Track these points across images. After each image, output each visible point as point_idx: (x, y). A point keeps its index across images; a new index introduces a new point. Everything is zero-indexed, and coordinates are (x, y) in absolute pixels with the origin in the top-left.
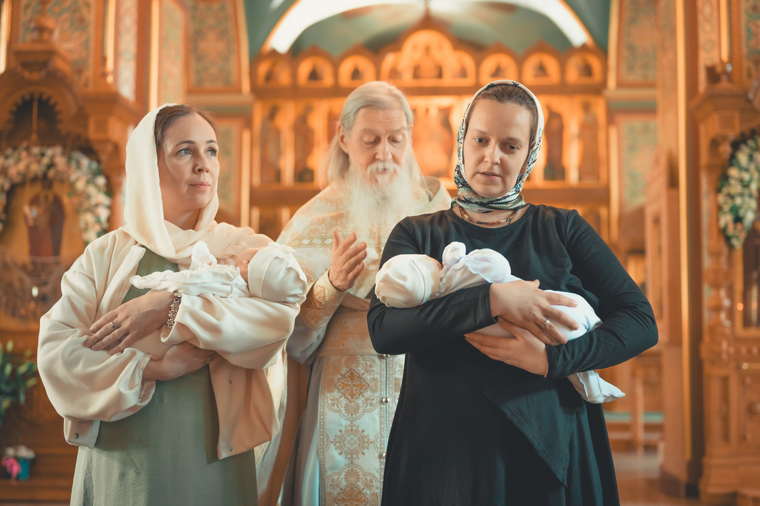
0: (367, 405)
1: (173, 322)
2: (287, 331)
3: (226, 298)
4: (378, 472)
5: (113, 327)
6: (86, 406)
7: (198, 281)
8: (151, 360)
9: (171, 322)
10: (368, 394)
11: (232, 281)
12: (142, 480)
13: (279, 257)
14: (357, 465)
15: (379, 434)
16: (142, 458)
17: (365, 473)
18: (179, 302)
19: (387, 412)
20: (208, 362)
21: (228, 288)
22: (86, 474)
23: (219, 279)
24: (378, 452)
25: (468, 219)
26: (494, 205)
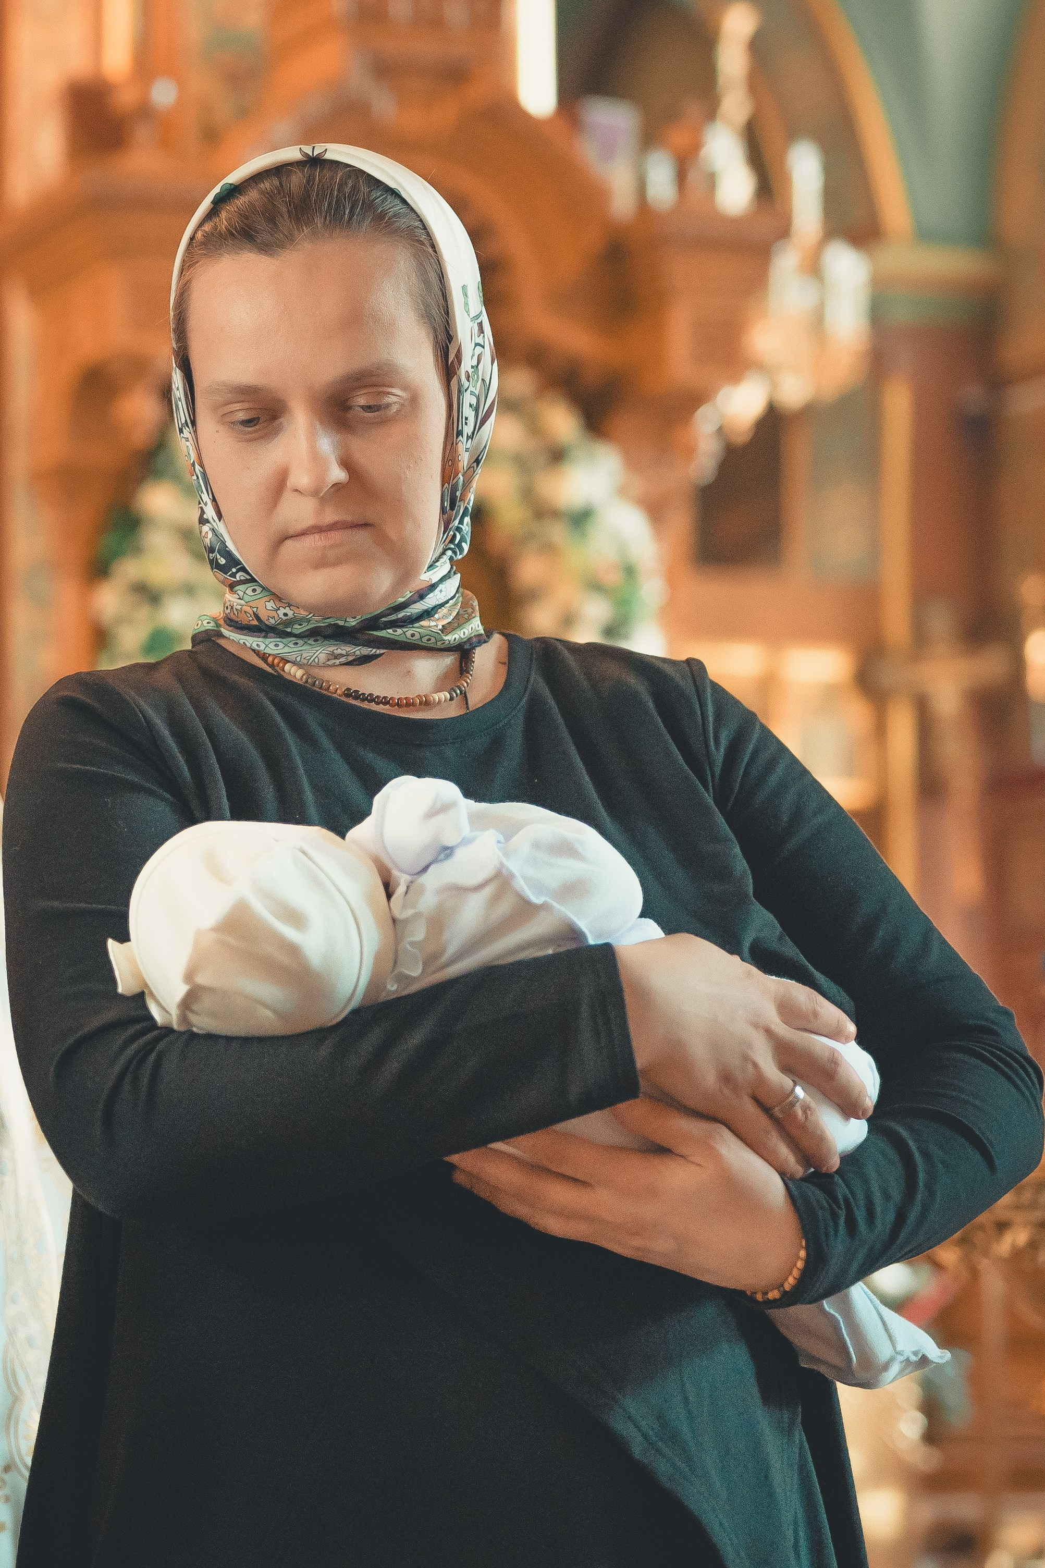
25: (307, 682)
26: (389, 633)
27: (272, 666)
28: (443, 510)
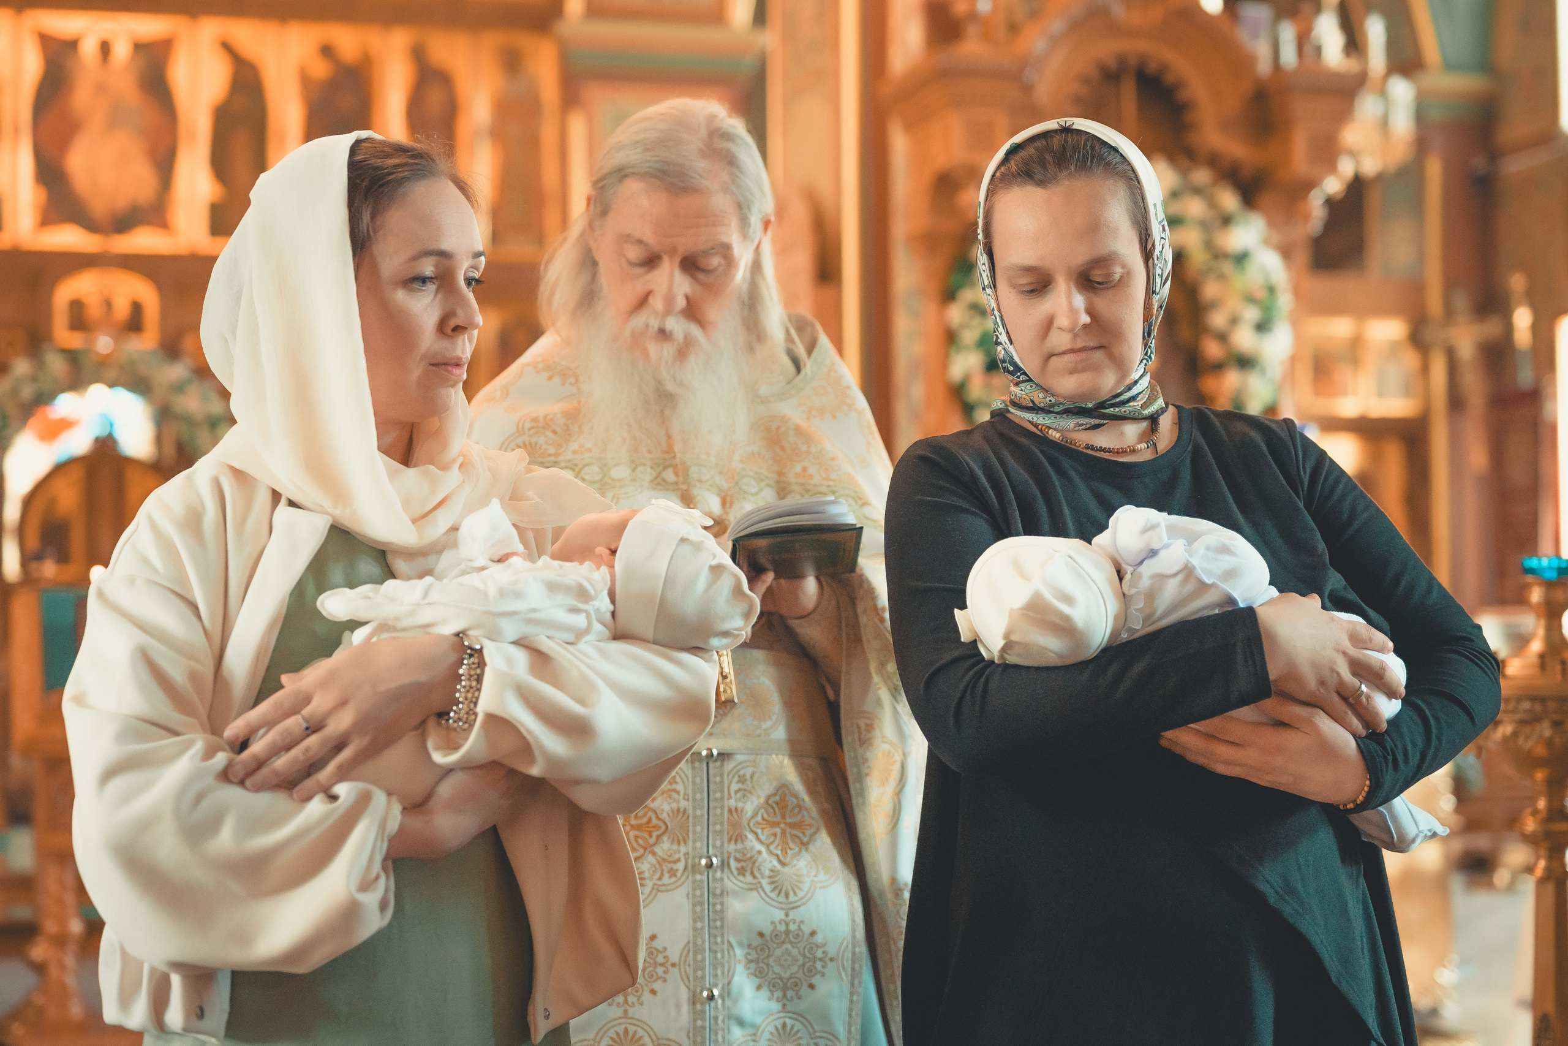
0: (662, 875)
3: (577, 646)
4: (689, 1038)
5: (306, 727)
8: (405, 809)
9: (465, 714)
10: (665, 847)
13: (688, 537)
14: (638, 1020)
15: (691, 944)
17: (658, 1039)
18: (479, 661)
19: (711, 890)
21: (582, 621)
23: (560, 598)
24: (689, 988)
25: (1062, 440)
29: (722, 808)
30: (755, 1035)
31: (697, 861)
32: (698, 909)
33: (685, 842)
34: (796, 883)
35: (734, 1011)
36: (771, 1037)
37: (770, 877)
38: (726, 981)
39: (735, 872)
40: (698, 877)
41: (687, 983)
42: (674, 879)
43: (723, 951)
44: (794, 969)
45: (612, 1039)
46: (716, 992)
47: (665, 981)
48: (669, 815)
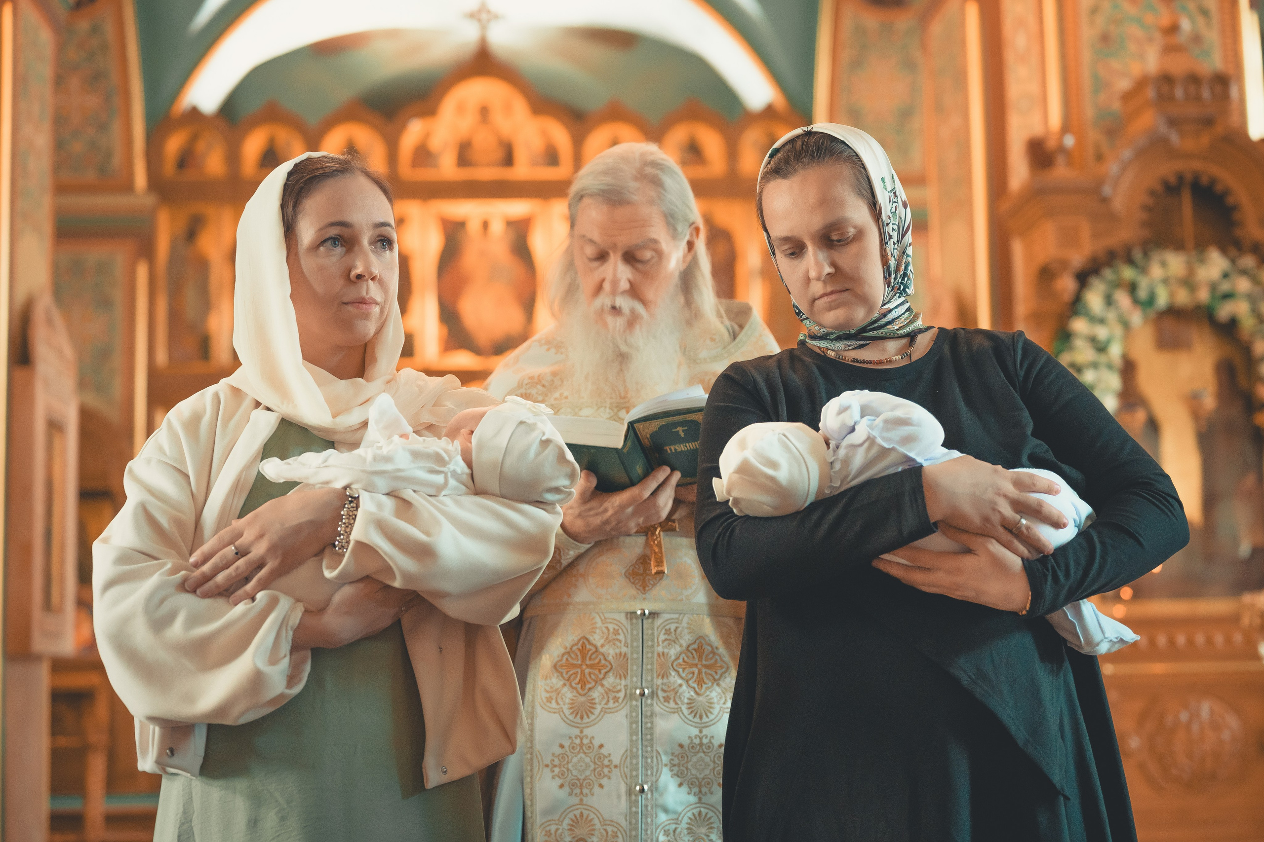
0: (608, 701)
1: (345, 541)
2: (545, 553)
3: (436, 498)
4: (627, 820)
5: (237, 553)
6: (190, 698)
7: (389, 467)
8: (307, 611)
9: (342, 543)
10: (610, 680)
11: (447, 466)
12: (291, 829)
13: (527, 421)
14: (590, 806)
15: (629, 752)
16: (290, 789)
17: (604, 820)
18: (355, 505)
19: (643, 712)
20: (403, 613)
21: (439, 479)
22: (182, 824)
23: (423, 464)
24: (626, 784)
25: (836, 357)
26: (871, 334)
27: (823, 352)
28: (885, 278)
29: (653, 652)
30: (677, 819)
31: (634, 691)
32: (634, 726)
33: (625, 677)
34: (708, 709)
35: (660, 801)
36: (689, 821)
37: (688, 704)
38: (654, 780)
39: (662, 700)
40: (634, 703)
41: (625, 780)
42: (616, 704)
43: (652, 757)
44: (707, 772)
45: (572, 820)
46: (646, 787)
47: (609, 778)
48: (613, 657)
